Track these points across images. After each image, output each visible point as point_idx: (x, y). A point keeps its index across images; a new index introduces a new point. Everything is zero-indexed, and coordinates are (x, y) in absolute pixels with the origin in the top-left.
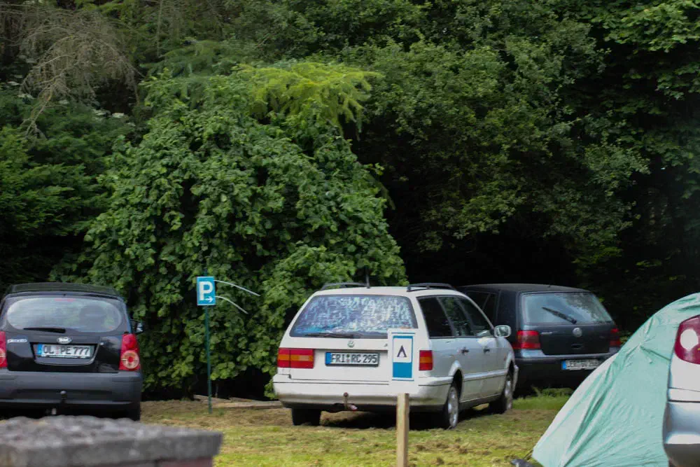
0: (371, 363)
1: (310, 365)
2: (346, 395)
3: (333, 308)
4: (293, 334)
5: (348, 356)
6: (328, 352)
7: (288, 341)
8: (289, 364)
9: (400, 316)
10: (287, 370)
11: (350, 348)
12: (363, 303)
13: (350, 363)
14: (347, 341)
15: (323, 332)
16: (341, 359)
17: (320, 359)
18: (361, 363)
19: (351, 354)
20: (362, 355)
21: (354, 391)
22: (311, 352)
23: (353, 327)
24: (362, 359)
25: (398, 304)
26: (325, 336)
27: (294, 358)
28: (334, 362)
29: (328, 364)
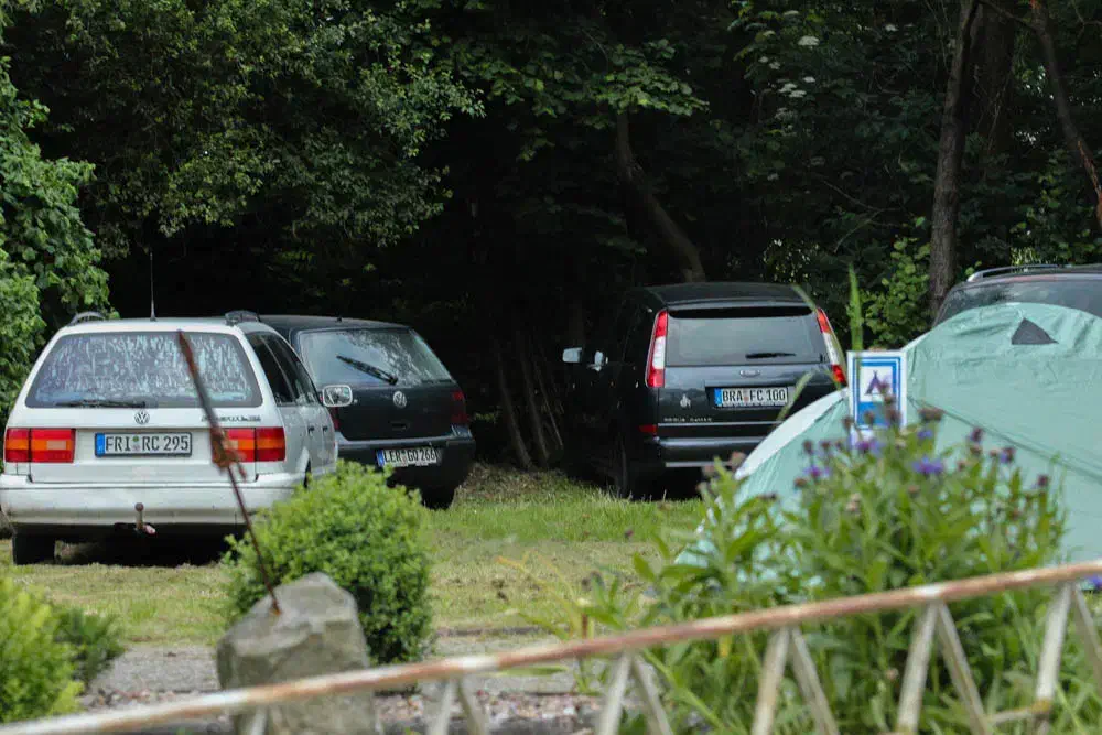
0: (179, 450)
1: (66, 456)
2: (140, 508)
3: (100, 357)
4: (32, 402)
5: (136, 439)
6: (100, 435)
7: (22, 416)
8: (29, 456)
9: (224, 368)
10: (24, 467)
11: (138, 426)
12: (153, 345)
13: (141, 451)
14: (133, 413)
15: (88, 397)
16: (123, 446)
17: (85, 446)
18: (161, 450)
19: (140, 436)
20: (161, 437)
21: (153, 500)
22: (69, 434)
23: (143, 389)
24: (161, 443)
25: (216, 346)
26: (92, 404)
27: (37, 445)
28: (111, 450)
29: (100, 455)
